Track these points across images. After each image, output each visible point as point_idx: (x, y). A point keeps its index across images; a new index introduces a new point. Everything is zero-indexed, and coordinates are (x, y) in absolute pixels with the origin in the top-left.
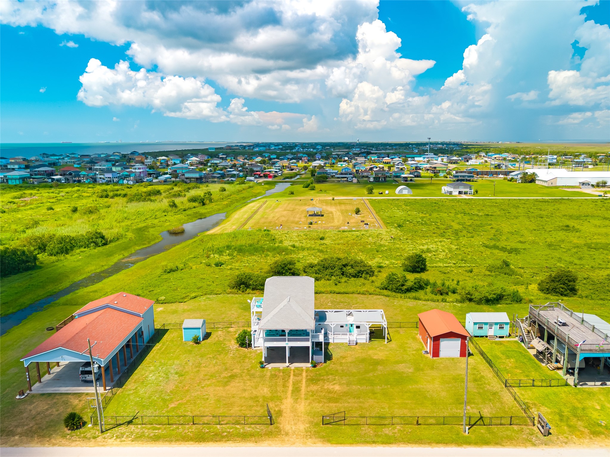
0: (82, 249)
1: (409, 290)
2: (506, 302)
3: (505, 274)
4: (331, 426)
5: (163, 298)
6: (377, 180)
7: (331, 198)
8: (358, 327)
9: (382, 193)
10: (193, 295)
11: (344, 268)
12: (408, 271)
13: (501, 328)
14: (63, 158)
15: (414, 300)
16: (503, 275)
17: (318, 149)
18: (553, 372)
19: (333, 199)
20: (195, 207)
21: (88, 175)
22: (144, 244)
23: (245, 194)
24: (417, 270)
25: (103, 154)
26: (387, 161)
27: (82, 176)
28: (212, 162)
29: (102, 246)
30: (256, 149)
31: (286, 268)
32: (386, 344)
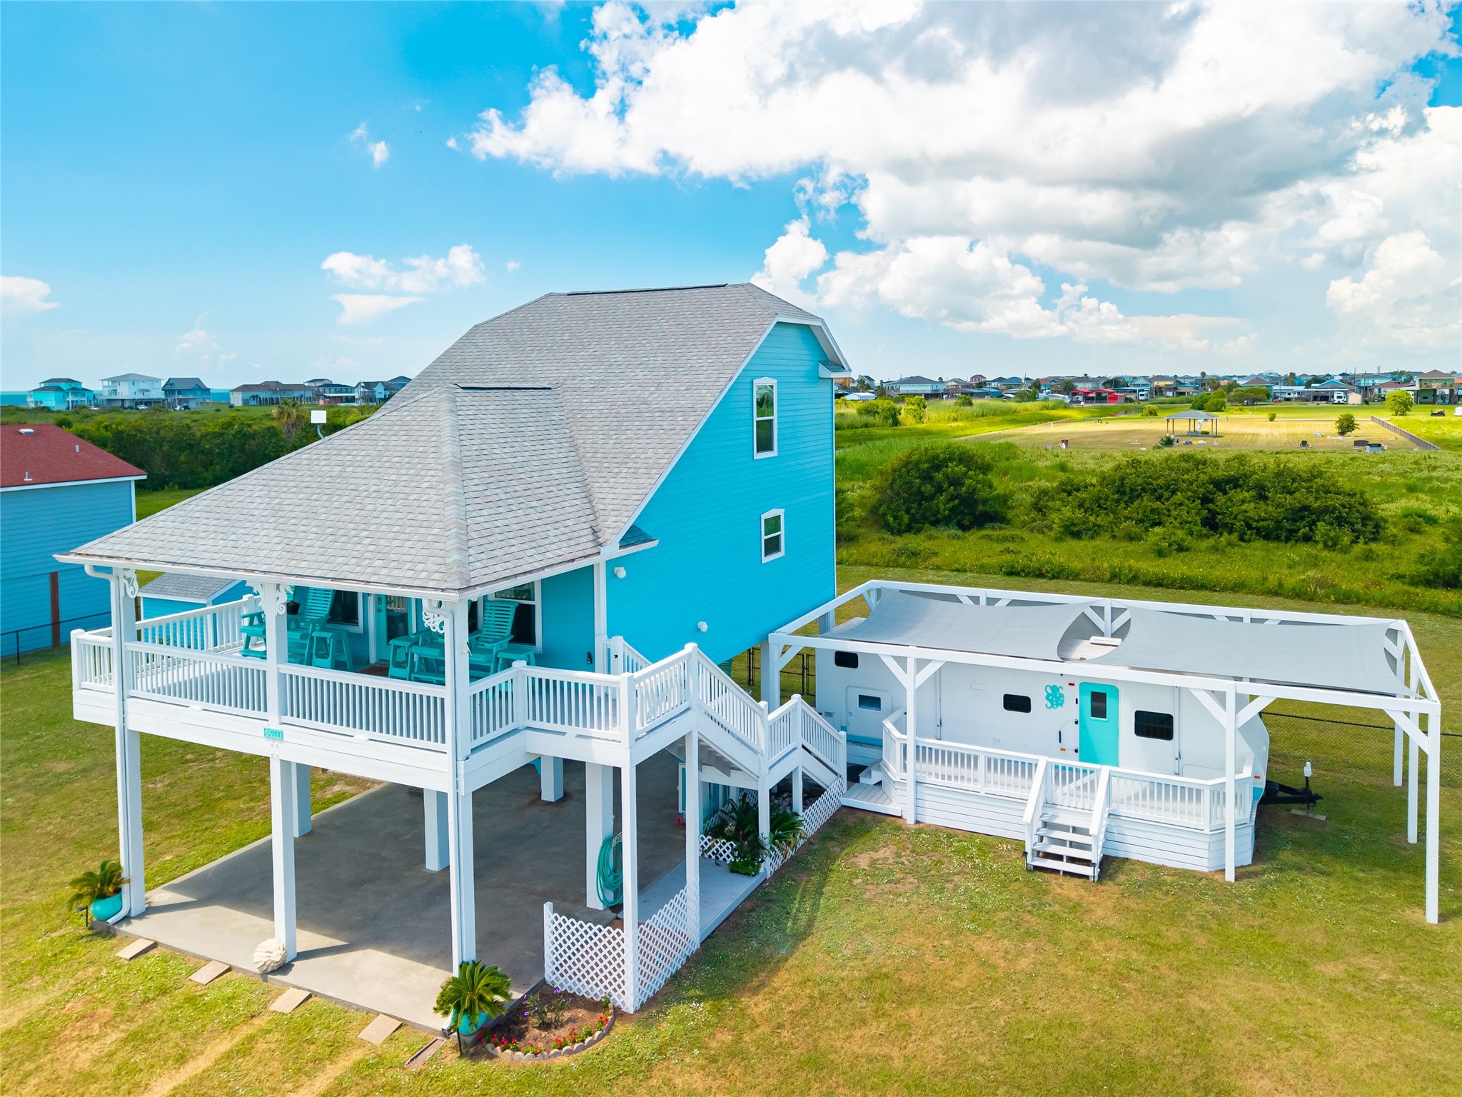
9: (1441, 413)
20: (866, 426)
31: (938, 477)
32: (1427, 932)
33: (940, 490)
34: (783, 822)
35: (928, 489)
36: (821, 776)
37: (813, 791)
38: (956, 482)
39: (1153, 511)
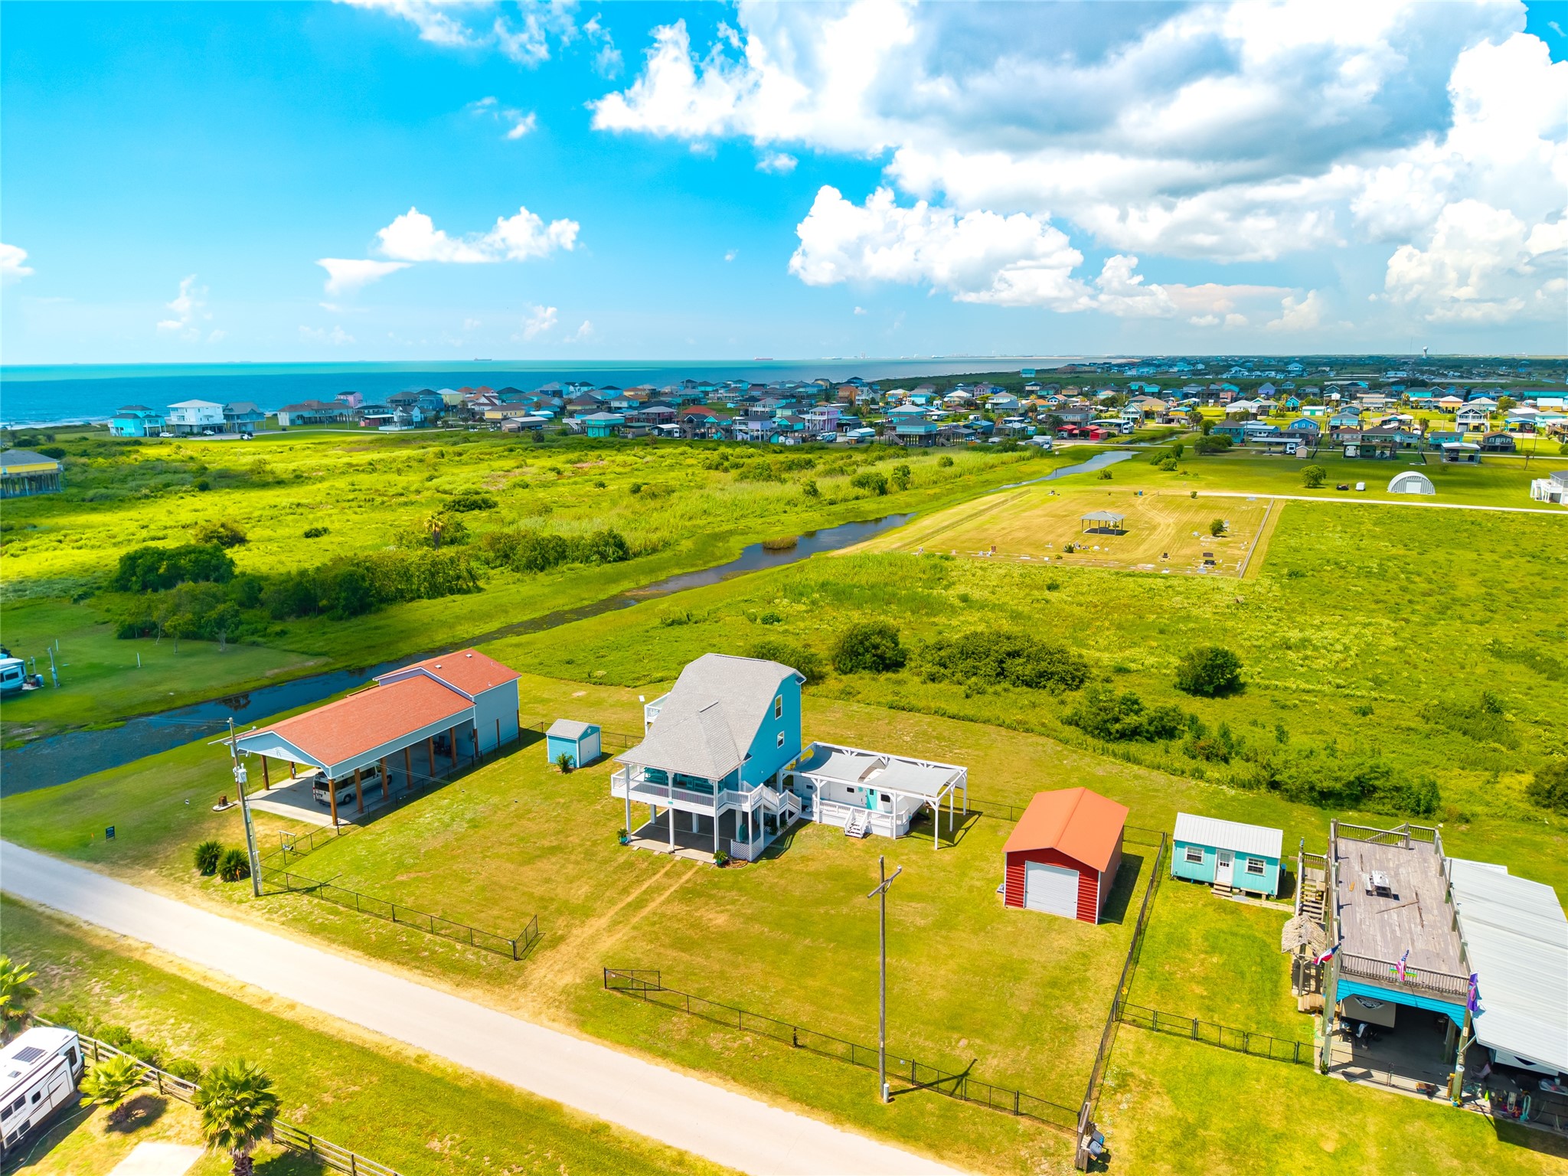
0: (577, 565)
1: (1131, 734)
2: (1380, 807)
3: (1465, 733)
4: (619, 995)
5: (600, 673)
6: (1367, 452)
7: (1189, 493)
8: (885, 798)
9: (1345, 488)
10: (659, 675)
11: (1009, 661)
12: (1184, 689)
13: (1255, 869)
14: (717, 390)
15: (1124, 762)
16: (1456, 735)
17: (1289, 372)
18: (1303, 1017)
19: (1194, 496)
20: (857, 498)
21: (719, 424)
22: (693, 566)
23: (1000, 473)
24: (1206, 688)
25: (789, 382)
26: (1450, 406)
27: (708, 425)
28: (994, 401)
29: (615, 561)
30: (1133, 373)
31: (867, 644)
32: (933, 852)
33: (867, 650)
34: (783, 822)
35: (861, 650)
36: (793, 810)
37: (791, 814)
38: (876, 647)
39: (974, 667)
